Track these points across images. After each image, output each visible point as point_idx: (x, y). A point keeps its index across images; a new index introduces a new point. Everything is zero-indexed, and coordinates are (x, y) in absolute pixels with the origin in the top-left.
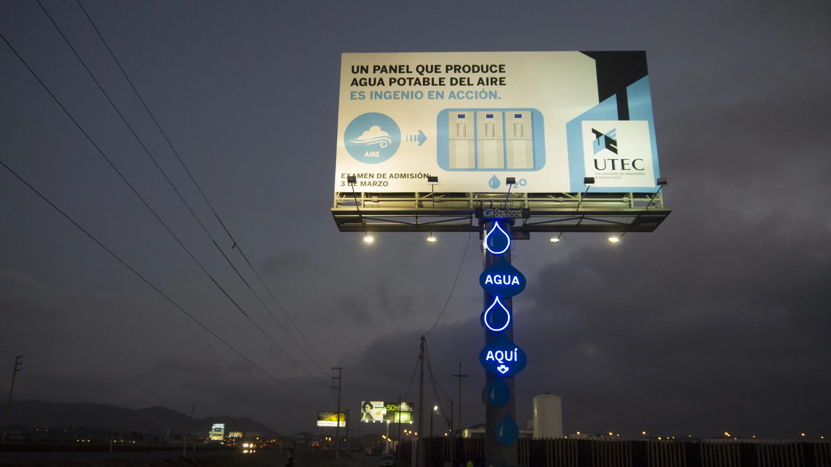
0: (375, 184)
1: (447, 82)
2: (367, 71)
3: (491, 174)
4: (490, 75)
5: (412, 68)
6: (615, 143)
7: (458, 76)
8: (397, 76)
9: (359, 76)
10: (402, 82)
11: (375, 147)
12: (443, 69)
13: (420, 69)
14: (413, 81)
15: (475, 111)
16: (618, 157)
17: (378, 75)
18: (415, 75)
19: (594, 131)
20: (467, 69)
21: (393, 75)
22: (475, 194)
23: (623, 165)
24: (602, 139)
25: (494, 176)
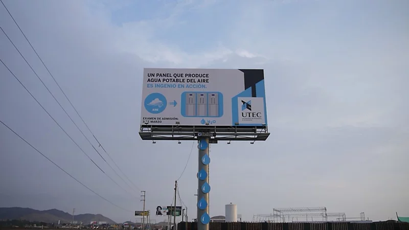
0: (156, 121)
1: (186, 81)
2: (154, 76)
3: (202, 118)
4: (202, 78)
5: (172, 75)
6: (250, 106)
7: (190, 78)
8: (166, 78)
9: (150, 78)
10: (168, 80)
11: (157, 107)
12: (184, 75)
13: (175, 75)
14: (172, 80)
15: (196, 93)
16: (252, 112)
17: (158, 77)
18: (173, 78)
19: (242, 101)
20: (193, 76)
21: (164, 77)
22: (196, 126)
23: (253, 115)
24: (245, 104)
25: (203, 120)
